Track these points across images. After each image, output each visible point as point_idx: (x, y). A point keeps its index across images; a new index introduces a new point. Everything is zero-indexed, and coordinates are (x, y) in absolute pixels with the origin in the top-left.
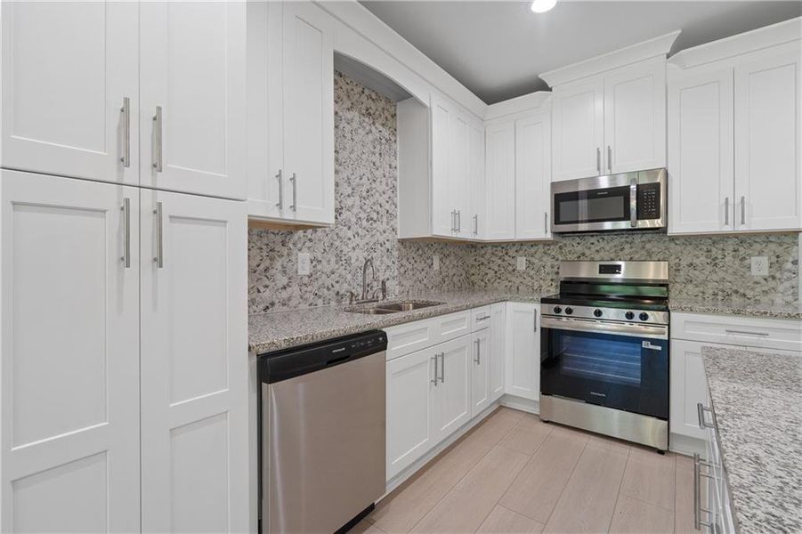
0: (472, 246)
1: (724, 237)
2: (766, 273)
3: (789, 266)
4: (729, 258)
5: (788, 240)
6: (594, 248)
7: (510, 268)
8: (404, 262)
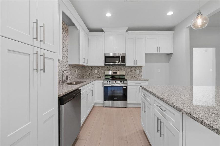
1: (133, 67)
3: (141, 72)
4: (133, 71)
5: (141, 68)
6: (112, 68)
7: (93, 73)
8: (70, 71)
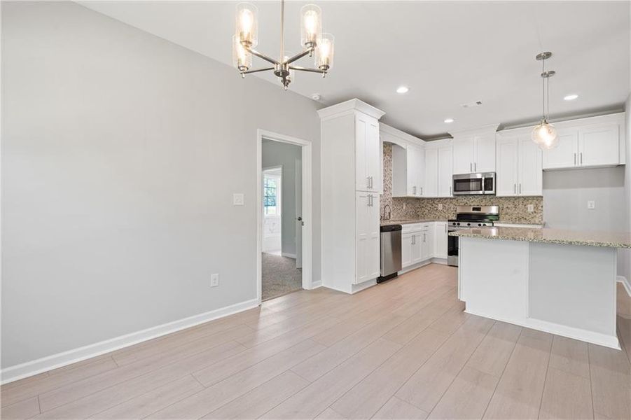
0: (418, 199)
2: (532, 210)
3: (540, 208)
4: (520, 205)
5: (540, 199)
6: (471, 201)
7: (436, 209)
8: (394, 206)
